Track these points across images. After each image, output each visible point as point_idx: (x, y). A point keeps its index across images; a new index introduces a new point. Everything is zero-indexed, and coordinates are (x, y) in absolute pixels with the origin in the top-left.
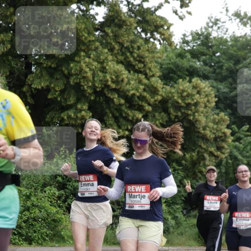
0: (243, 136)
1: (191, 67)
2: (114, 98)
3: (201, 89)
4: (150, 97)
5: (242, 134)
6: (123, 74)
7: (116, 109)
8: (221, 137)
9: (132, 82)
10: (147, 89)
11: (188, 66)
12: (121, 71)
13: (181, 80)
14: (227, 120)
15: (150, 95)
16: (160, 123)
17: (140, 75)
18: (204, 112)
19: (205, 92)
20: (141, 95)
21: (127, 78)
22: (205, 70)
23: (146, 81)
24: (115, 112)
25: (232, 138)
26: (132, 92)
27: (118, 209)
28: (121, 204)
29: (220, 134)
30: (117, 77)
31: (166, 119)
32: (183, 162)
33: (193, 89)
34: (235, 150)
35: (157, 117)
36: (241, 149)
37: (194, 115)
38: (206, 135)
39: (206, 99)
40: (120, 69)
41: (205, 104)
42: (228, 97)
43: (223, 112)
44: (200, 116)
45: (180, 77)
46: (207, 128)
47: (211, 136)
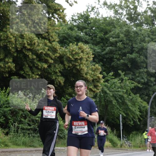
0: (110, 79)
1: (78, 36)
2: (29, 55)
3: (84, 49)
4: (52, 54)
5: (109, 78)
6: (35, 39)
7: (30, 62)
8: (97, 79)
9: (41, 45)
10: (50, 49)
11: (75, 35)
12: (34, 38)
13: (71, 44)
14: (100, 69)
15: (52, 53)
16: (59, 71)
17: (45, 40)
18: (86, 64)
19: (86, 51)
20: (46, 53)
21: (37, 42)
22: (86, 38)
23: (49, 44)
24: (30, 64)
25: (103, 80)
26: (40, 51)
27: (33, 124)
28: (35, 121)
29: (96, 78)
30: (31, 41)
31: (63, 68)
32: (74, 95)
33: (79, 49)
34: (105, 88)
35: (57, 67)
36: (109, 87)
37: (80, 66)
38: (87, 78)
39: (87, 56)
40: (33, 37)
41: (86, 59)
42: (101, 55)
43: (98, 64)
44: (83, 66)
45: (70, 42)
46: (88, 74)
47: (91, 79)
